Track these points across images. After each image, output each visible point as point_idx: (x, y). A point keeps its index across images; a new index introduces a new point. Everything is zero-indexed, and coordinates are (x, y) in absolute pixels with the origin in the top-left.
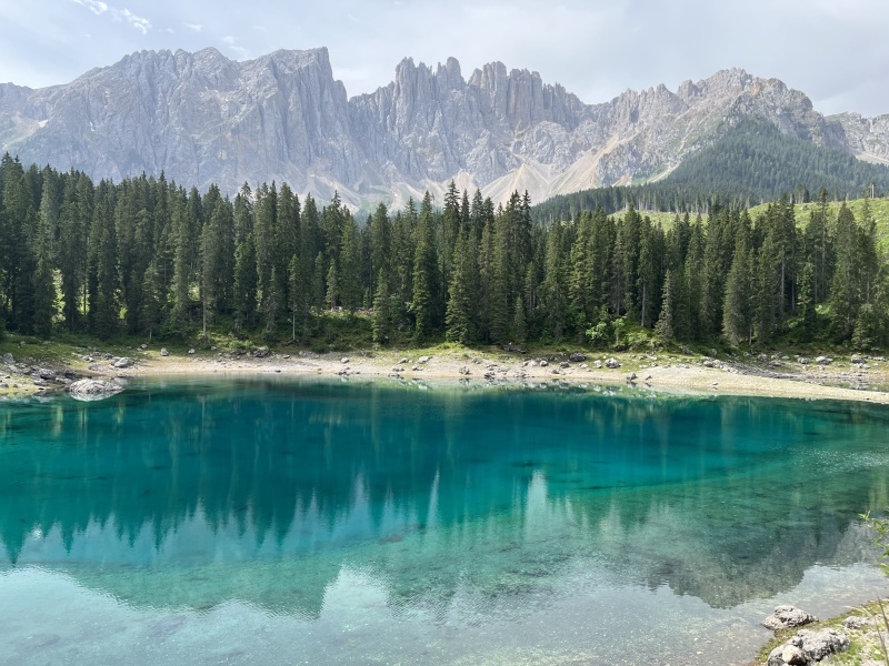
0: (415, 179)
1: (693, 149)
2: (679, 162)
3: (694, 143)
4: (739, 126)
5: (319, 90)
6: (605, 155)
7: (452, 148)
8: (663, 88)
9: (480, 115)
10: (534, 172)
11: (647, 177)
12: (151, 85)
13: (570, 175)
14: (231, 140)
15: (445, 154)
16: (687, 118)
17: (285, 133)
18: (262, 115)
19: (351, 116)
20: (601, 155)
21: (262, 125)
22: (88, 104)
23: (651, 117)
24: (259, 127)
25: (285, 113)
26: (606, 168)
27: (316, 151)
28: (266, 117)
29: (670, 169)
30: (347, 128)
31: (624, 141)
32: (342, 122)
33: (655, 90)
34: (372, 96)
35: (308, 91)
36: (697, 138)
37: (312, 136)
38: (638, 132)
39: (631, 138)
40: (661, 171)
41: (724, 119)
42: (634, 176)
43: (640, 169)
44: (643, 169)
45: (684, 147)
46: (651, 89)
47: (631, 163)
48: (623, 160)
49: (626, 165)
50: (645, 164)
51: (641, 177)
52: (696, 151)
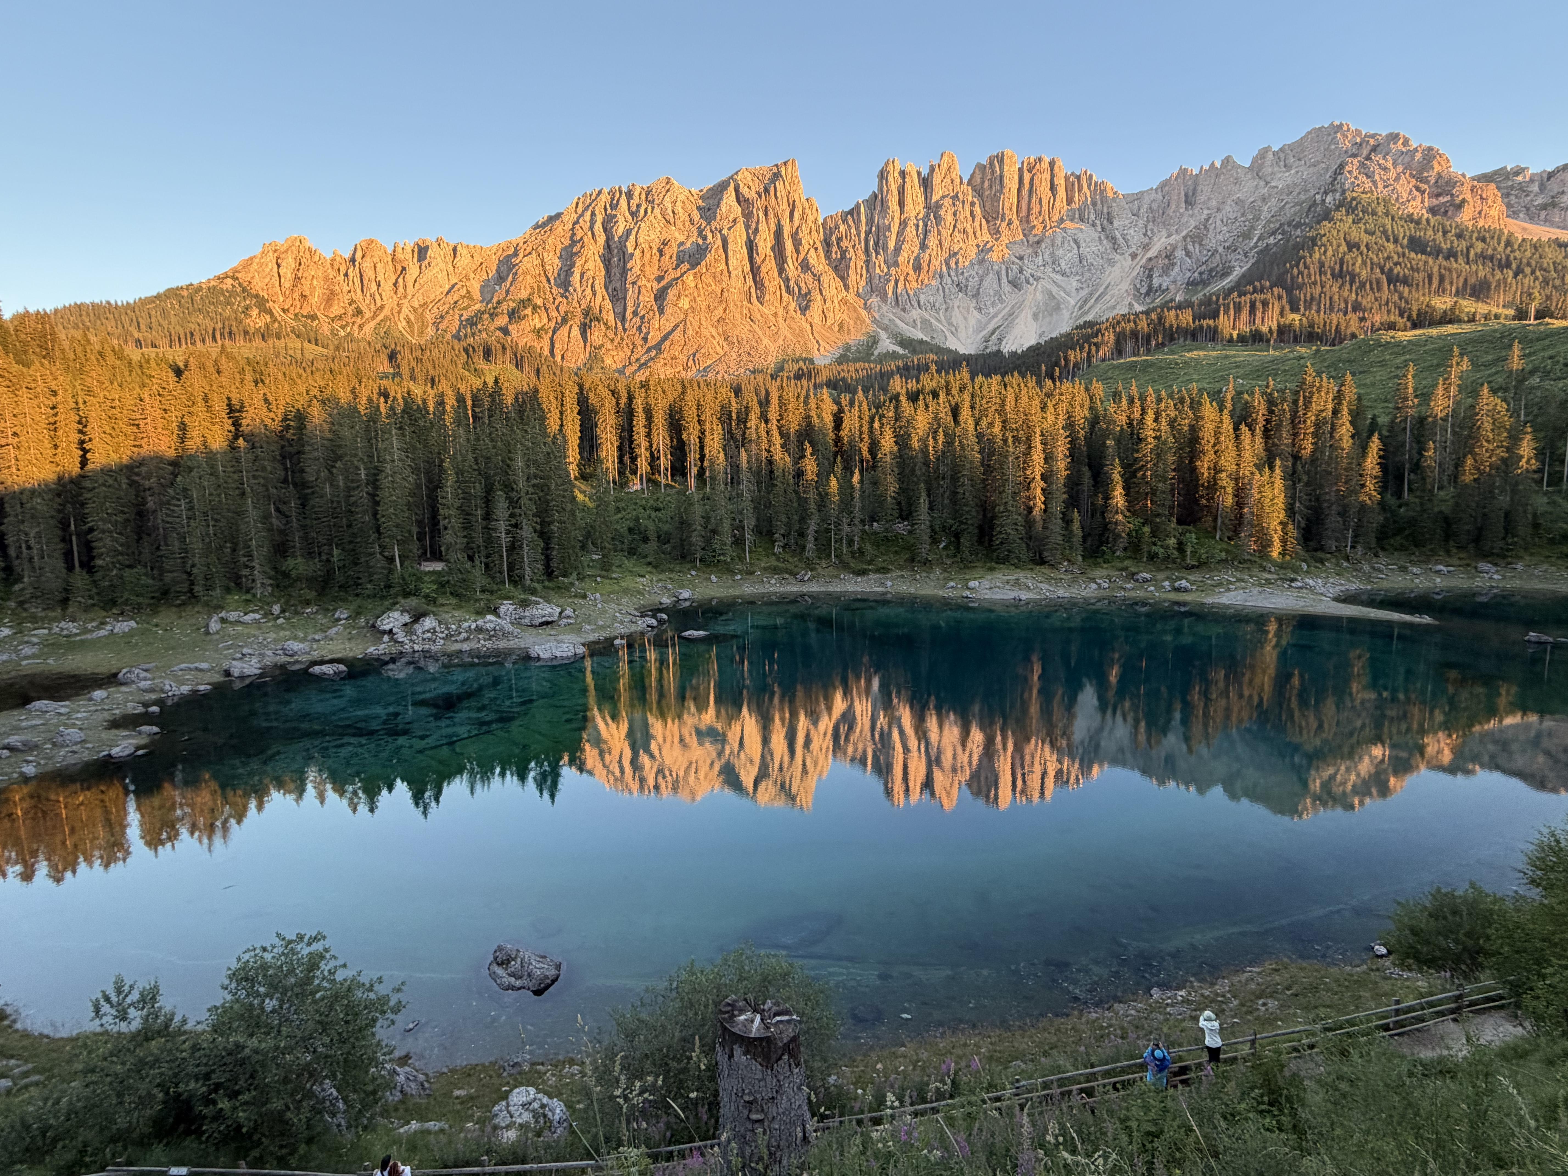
0: (904, 310)
1: (1272, 240)
2: (1252, 261)
3: (1273, 233)
5: (787, 213)
6: (1150, 259)
7: (949, 267)
9: (984, 222)
10: (1054, 290)
11: (1205, 283)
12: (605, 230)
13: (1101, 290)
14: (693, 285)
15: (941, 276)
16: (1264, 199)
17: (752, 270)
18: (726, 251)
19: (825, 240)
20: (1144, 260)
21: (727, 264)
22: (543, 260)
23: (1214, 203)
24: (723, 266)
25: (751, 246)
26: (1150, 277)
27: (788, 287)
28: (730, 254)
29: (1237, 272)
30: (822, 255)
31: (1175, 238)
32: (816, 249)
33: (1218, 165)
34: (851, 212)
35: (776, 216)
36: (1278, 225)
37: (781, 270)
38: (1195, 223)
39: (1184, 233)
40: (1225, 274)
41: (1318, 197)
42: (1188, 284)
43: (1196, 274)
44: (1201, 274)
45: (1259, 240)
46: (1213, 164)
47: (1184, 267)
48: (1173, 264)
49: (1177, 269)
50: (1204, 267)
51: (1197, 284)
52: (1275, 244)
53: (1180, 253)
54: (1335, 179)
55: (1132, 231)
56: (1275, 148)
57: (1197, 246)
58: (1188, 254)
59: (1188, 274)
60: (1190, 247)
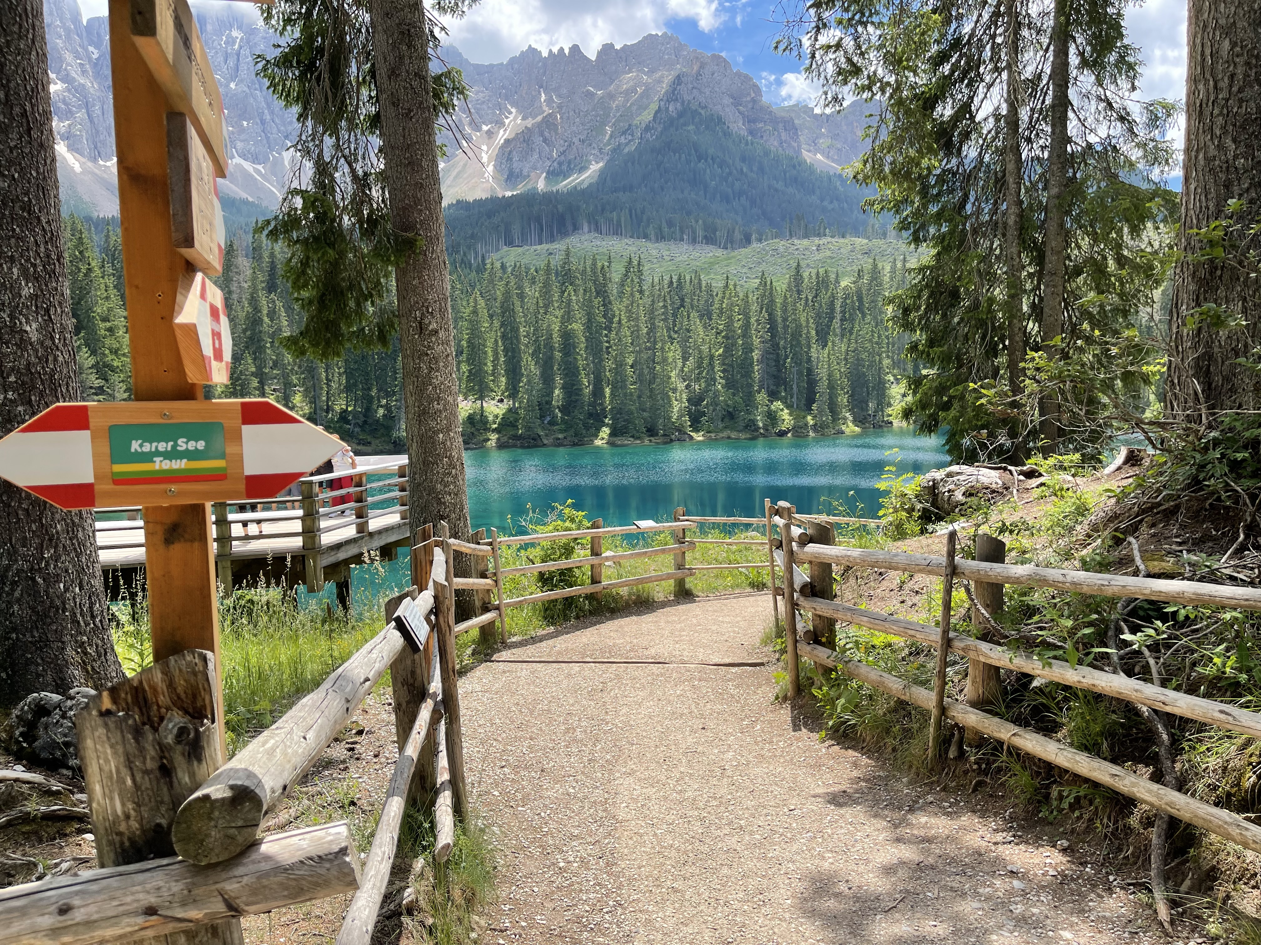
1: (623, 140)
2: (606, 158)
3: (624, 133)
4: (681, 115)
6: (507, 141)
8: (575, 49)
11: (566, 175)
16: (611, 96)
20: (501, 141)
23: (564, 91)
26: (510, 159)
29: (595, 167)
31: (530, 123)
33: (567, 51)
36: (626, 125)
38: (547, 111)
39: (539, 118)
40: (583, 169)
41: (662, 103)
42: (548, 173)
43: (555, 164)
44: (560, 164)
45: (611, 136)
46: (562, 50)
47: (543, 155)
48: (532, 150)
49: (536, 156)
50: (563, 158)
51: (558, 175)
52: (627, 144)
53: (538, 140)
54: (675, 89)
55: (485, 106)
56: (618, 47)
57: (553, 133)
58: (545, 140)
59: (548, 163)
60: (546, 134)
